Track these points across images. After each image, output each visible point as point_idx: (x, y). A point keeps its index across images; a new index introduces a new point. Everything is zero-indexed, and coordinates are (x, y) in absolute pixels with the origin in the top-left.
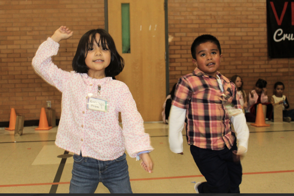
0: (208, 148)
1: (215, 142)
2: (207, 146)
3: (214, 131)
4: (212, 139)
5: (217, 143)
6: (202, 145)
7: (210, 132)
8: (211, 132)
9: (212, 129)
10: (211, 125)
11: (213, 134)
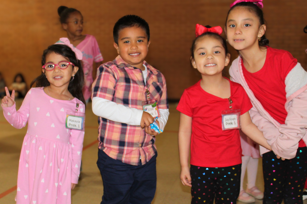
0: (119, 158)
1: (130, 153)
2: (118, 156)
3: (131, 140)
4: (126, 148)
5: (131, 154)
6: (113, 154)
7: (125, 140)
8: (127, 140)
9: (128, 136)
10: (128, 132)
11: (129, 143)
